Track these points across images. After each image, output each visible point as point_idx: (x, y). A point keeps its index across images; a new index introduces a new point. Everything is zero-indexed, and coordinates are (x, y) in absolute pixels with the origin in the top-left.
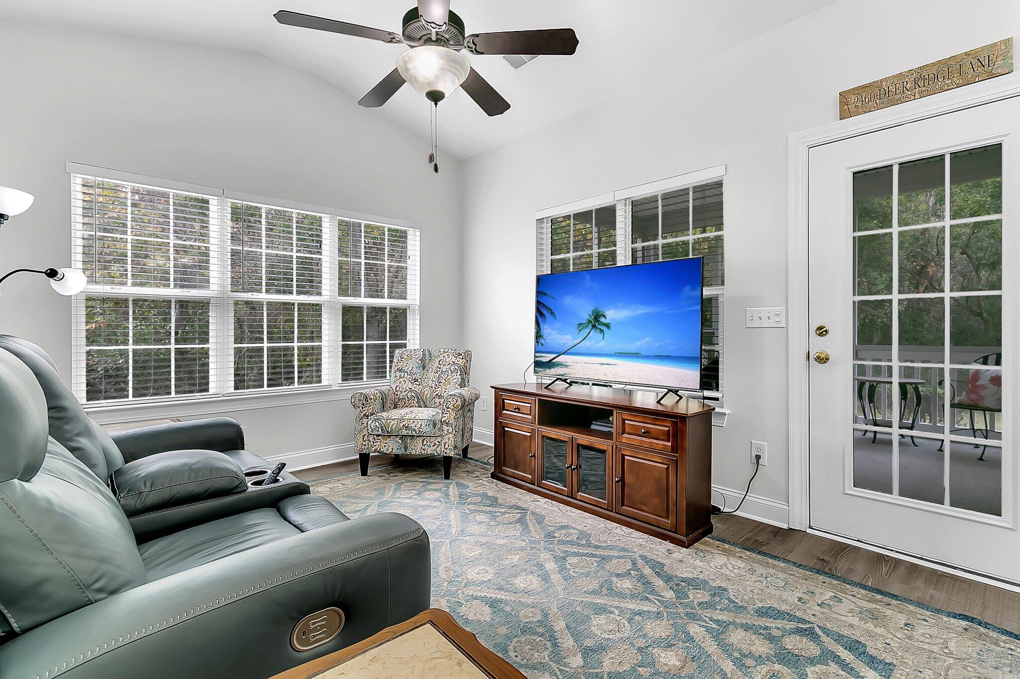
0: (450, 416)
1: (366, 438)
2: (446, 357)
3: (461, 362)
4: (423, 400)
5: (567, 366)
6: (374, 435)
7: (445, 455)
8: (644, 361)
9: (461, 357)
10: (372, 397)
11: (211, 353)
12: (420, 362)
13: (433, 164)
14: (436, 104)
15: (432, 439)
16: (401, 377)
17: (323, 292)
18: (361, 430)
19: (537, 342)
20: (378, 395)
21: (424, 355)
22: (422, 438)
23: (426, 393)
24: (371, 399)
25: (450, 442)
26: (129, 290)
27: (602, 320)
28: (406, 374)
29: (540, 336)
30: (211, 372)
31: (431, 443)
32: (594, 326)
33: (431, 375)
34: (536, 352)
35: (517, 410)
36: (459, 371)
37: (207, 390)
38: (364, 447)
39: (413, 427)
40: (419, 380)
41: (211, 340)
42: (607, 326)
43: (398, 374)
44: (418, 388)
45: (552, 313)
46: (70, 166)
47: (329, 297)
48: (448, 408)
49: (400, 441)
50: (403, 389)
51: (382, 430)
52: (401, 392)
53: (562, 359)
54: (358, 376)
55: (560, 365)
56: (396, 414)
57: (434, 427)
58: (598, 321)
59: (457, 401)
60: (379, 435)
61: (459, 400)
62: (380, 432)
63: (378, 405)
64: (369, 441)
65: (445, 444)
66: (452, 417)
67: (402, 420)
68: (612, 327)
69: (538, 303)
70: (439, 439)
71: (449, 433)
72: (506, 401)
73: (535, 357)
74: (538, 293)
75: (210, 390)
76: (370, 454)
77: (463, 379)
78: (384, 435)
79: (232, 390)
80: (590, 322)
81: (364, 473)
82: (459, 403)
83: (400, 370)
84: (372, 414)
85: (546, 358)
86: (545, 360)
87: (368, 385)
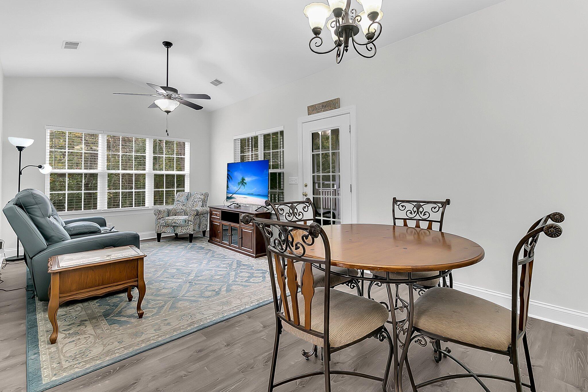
0: (191, 218)
1: (159, 227)
2: (197, 195)
3: (202, 197)
4: (186, 213)
5: (235, 198)
6: (163, 226)
7: (189, 233)
8: (254, 196)
9: (203, 195)
10: (163, 211)
11: (98, 194)
12: (186, 197)
13: (167, 133)
14: (168, 114)
15: (185, 227)
16: (178, 204)
17: (146, 169)
18: (158, 224)
19: (227, 189)
20: (166, 210)
21: (188, 194)
22: (181, 227)
23: (188, 210)
24: (162, 212)
25: (191, 228)
26: (67, 171)
27: (244, 181)
28: (180, 202)
29: (228, 187)
30: (98, 202)
31: (184, 228)
32: (242, 184)
33: (190, 203)
34: (227, 193)
35: (215, 215)
36: (201, 201)
37: (96, 209)
38: (158, 231)
39: (177, 222)
40: (185, 205)
41: (98, 189)
42: (246, 183)
43: (177, 202)
44: (184, 208)
45: (231, 179)
46: (46, 127)
47: (148, 171)
48: (191, 215)
49: (173, 228)
50: (179, 208)
51: (165, 224)
52: (178, 210)
53: (234, 196)
54: (161, 203)
55: (234, 198)
56: (171, 218)
57: (185, 222)
58: (243, 182)
59: (194, 212)
60: (164, 226)
61: (195, 212)
62: (165, 225)
63: (166, 214)
64: (161, 228)
65: (189, 229)
66: (192, 218)
67: (173, 220)
68: (247, 184)
69: (228, 174)
70: (187, 227)
71: (191, 225)
72: (213, 212)
73: (227, 195)
74: (228, 171)
75: (97, 208)
76: (161, 234)
77: (203, 204)
78: (166, 226)
79: (107, 209)
80: (241, 182)
81: (159, 241)
82: (195, 213)
83: (178, 201)
84: (162, 218)
85: (230, 195)
86: (229, 196)
87: (164, 207)
